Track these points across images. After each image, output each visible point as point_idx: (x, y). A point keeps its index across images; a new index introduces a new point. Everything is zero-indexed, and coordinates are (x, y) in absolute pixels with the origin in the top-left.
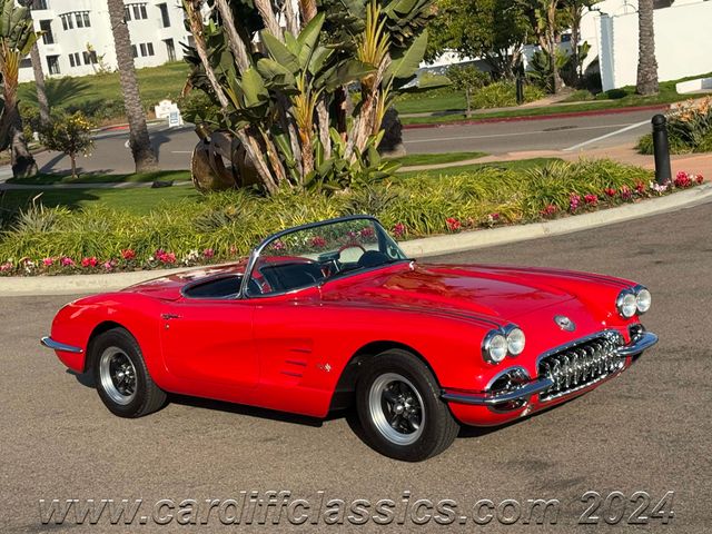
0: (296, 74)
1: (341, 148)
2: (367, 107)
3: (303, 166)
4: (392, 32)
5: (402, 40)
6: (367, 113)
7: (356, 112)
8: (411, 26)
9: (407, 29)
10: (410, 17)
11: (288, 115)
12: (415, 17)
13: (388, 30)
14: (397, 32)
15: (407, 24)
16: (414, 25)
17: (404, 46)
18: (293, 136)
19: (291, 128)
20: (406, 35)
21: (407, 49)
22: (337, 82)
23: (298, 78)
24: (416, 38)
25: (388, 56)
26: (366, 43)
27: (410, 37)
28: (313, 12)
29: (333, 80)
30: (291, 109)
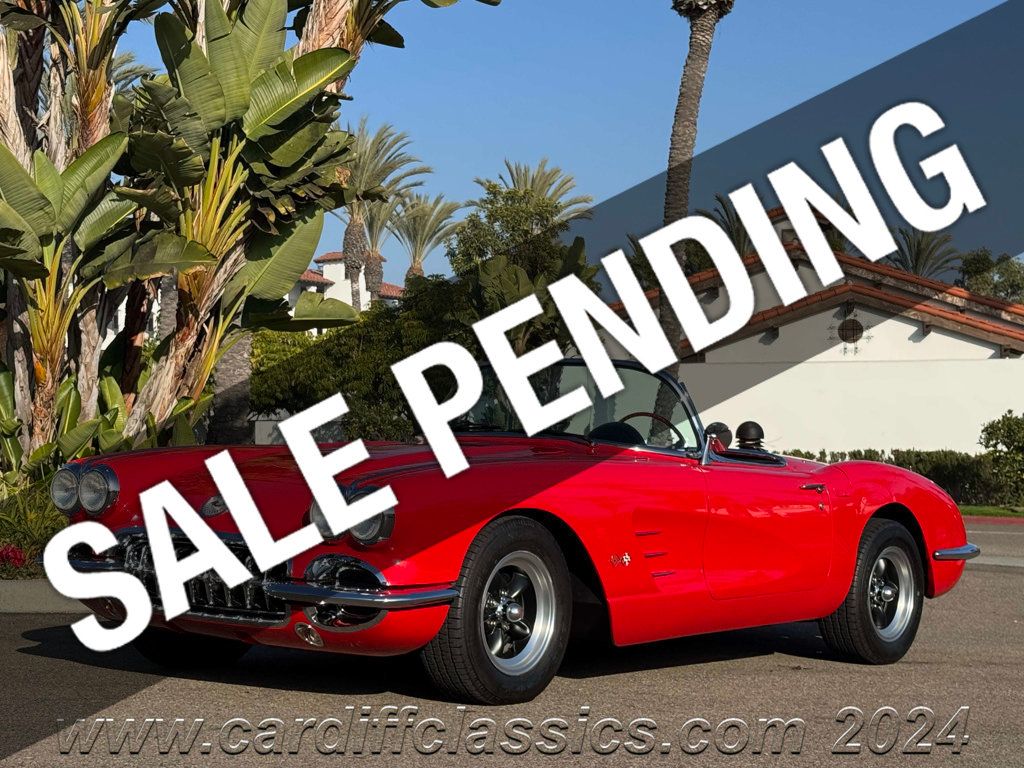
0: (45, 239)
1: (121, 418)
2: (183, 340)
3: (31, 434)
4: (255, 201)
5: (272, 218)
6: (182, 351)
7: (162, 351)
8: (295, 197)
9: (286, 199)
10: (295, 178)
11: (17, 328)
12: (304, 181)
13: (248, 196)
14: (266, 202)
15: (286, 191)
16: (301, 194)
17: (274, 232)
18: (20, 370)
19: (19, 355)
20: (282, 210)
21: (279, 241)
22: (130, 271)
23: (48, 251)
24: (299, 223)
25: (240, 249)
26: (200, 211)
27: (289, 216)
28: (101, 130)
29: (123, 264)
30: (24, 317)
